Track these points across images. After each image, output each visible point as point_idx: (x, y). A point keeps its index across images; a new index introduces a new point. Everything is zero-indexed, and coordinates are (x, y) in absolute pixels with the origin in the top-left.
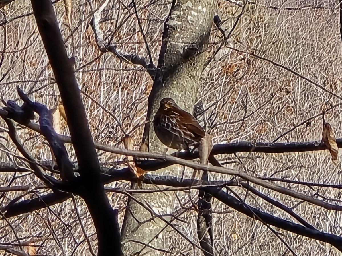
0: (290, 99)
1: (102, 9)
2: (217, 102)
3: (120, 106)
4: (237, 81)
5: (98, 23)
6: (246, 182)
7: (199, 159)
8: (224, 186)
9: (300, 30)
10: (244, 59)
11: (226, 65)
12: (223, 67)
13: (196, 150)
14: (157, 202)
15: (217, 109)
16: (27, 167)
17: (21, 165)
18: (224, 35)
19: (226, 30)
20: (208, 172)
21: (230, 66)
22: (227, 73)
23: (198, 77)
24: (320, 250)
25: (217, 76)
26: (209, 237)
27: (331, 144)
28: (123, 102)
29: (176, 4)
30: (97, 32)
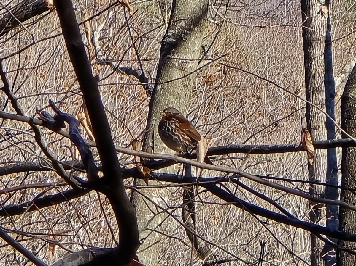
0: (258, 103)
1: (100, 28)
2: (199, 106)
3: (117, 111)
4: (215, 88)
5: (97, 40)
6: (237, 179)
7: (196, 159)
8: (218, 182)
9: (266, 44)
10: (221, 70)
11: (207, 76)
12: (204, 77)
13: (194, 151)
14: (157, 193)
15: (199, 112)
16: (50, 166)
17: (46, 165)
18: (204, 50)
19: (206, 45)
20: (192, 166)
21: (209, 77)
22: (208, 82)
23: (191, 86)
24: (284, 232)
25: (199, 85)
26: (192, 222)
27: (308, 146)
28: (119, 107)
29: (171, 24)
30: (96, 48)
